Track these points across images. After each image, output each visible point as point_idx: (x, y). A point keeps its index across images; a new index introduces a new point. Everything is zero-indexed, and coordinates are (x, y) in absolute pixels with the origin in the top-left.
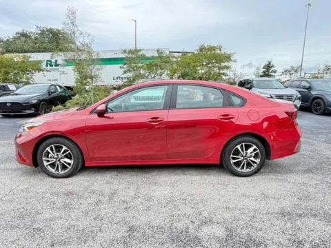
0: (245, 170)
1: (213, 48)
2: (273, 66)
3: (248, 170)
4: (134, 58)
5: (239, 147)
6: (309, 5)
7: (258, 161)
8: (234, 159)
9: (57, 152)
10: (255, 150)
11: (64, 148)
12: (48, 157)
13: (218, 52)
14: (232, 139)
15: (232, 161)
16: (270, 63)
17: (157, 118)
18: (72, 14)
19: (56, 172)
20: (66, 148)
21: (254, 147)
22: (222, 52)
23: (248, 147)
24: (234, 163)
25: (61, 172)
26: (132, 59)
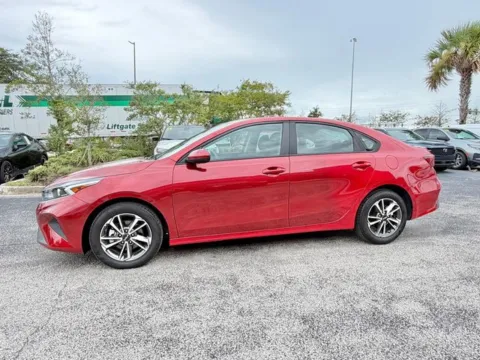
0: (385, 235)
1: (260, 86)
2: (320, 115)
3: (388, 235)
4: (147, 96)
5: (377, 204)
6: (355, 40)
7: (398, 221)
8: (371, 220)
9: (125, 225)
10: (395, 208)
11: (138, 218)
12: (107, 235)
13: (267, 91)
14: (369, 195)
15: (370, 224)
16: (316, 111)
17: (276, 168)
18: (45, 25)
19: (122, 259)
20: (141, 219)
21: (394, 203)
22: (274, 91)
23: (387, 203)
24: (372, 226)
25: (131, 258)
26: (143, 98)
